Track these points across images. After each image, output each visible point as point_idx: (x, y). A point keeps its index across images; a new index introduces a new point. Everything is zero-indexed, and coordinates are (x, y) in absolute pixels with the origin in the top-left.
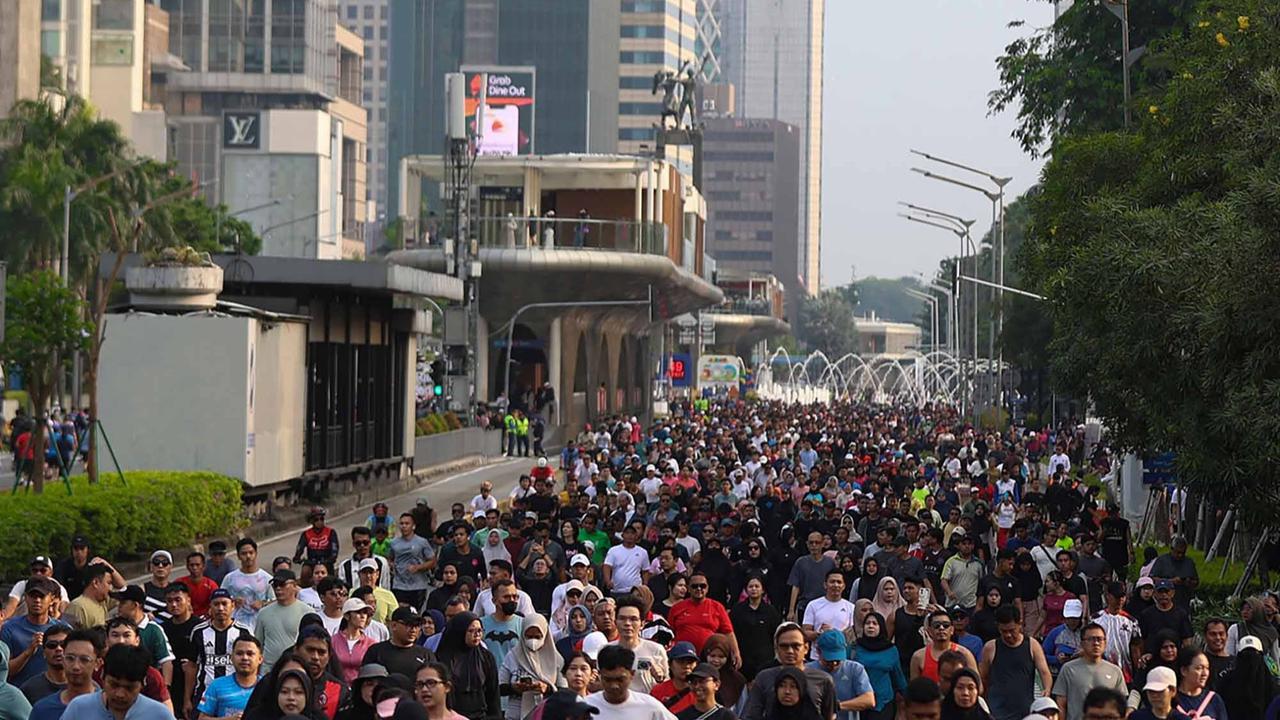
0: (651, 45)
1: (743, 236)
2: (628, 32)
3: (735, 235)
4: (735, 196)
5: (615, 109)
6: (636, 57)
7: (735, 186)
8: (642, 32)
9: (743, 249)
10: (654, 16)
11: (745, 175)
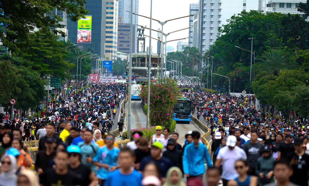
0: (111, 11)
1: (125, 45)
2: (107, 8)
3: (123, 45)
4: (123, 38)
5: (105, 23)
6: (108, 13)
7: (123, 36)
8: (109, 8)
9: (125, 48)
10: (112, 5)
11: (125, 34)
